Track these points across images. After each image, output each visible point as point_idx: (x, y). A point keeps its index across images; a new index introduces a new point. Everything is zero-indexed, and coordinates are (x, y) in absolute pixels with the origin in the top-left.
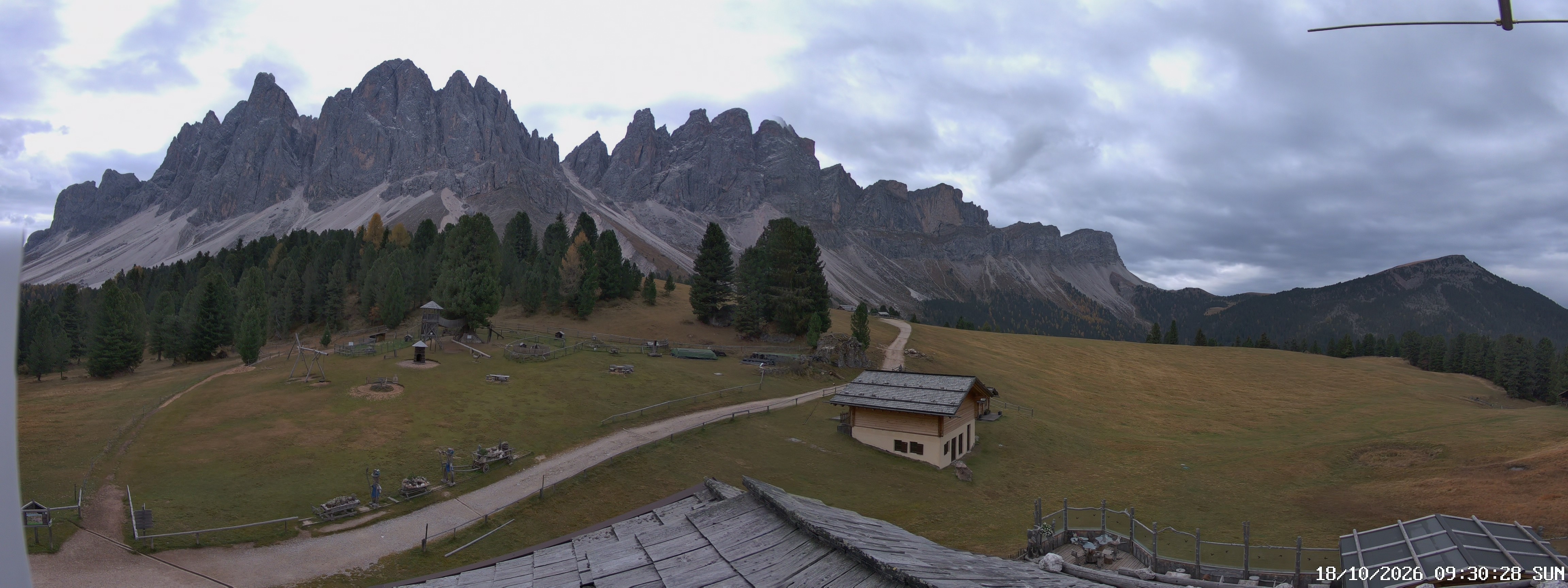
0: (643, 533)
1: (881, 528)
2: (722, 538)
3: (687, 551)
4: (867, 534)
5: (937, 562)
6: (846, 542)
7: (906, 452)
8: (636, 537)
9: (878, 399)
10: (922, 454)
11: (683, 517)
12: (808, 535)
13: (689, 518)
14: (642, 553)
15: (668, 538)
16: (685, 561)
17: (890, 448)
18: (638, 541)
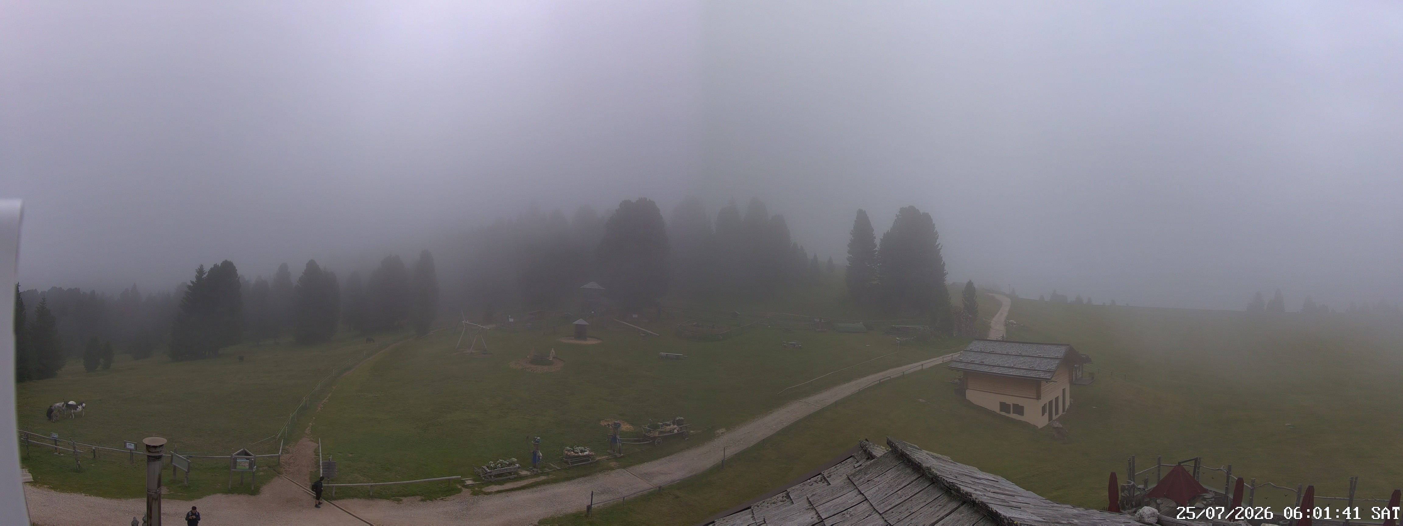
0: (814, 495)
1: (998, 483)
2: (875, 493)
3: (849, 507)
4: (988, 489)
5: (1047, 516)
6: (974, 496)
7: (1010, 413)
8: (808, 499)
9: (986, 365)
10: (1023, 415)
11: (845, 477)
12: (941, 489)
13: (850, 477)
14: (814, 512)
15: (834, 497)
16: (848, 516)
17: (997, 409)
18: (810, 502)
